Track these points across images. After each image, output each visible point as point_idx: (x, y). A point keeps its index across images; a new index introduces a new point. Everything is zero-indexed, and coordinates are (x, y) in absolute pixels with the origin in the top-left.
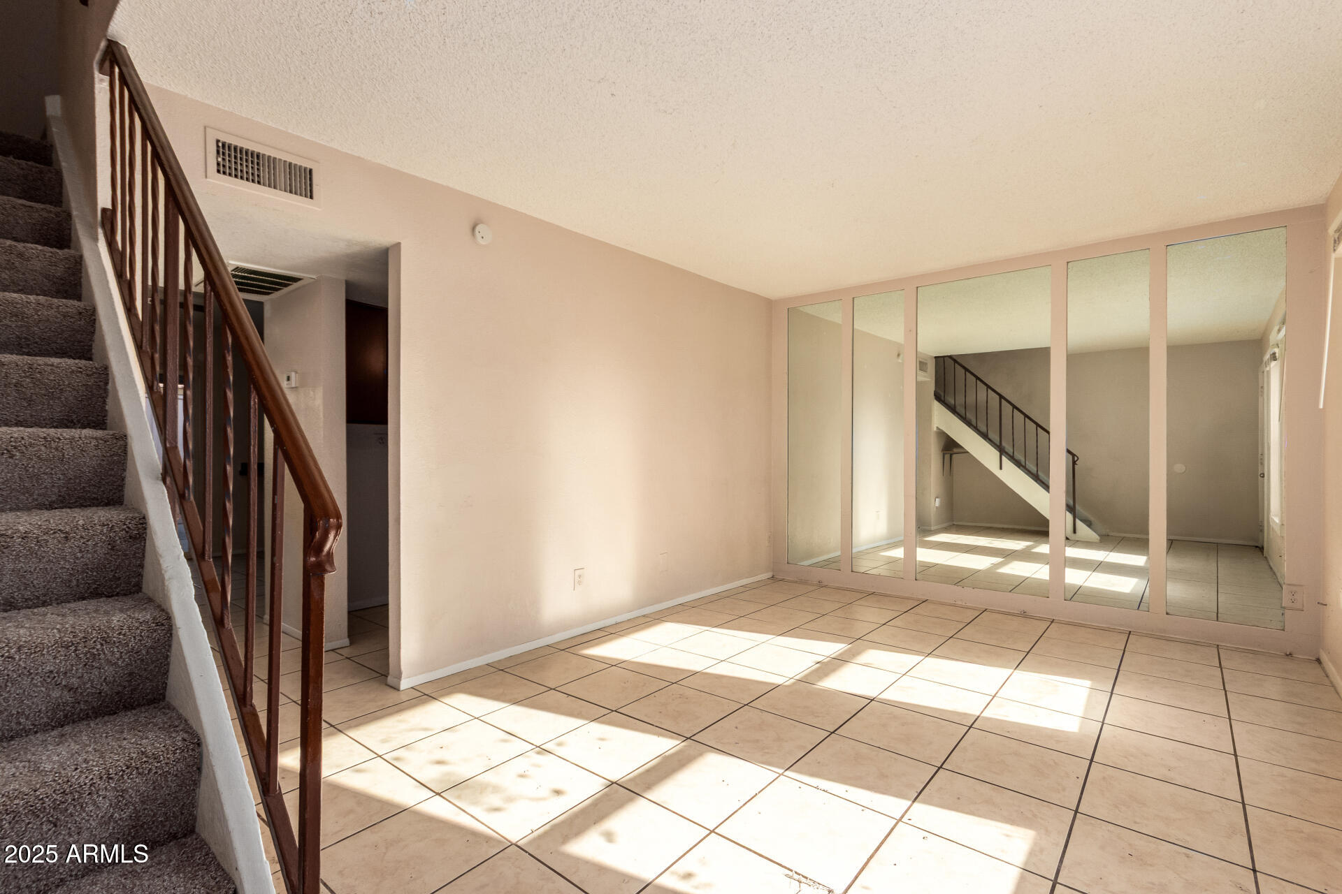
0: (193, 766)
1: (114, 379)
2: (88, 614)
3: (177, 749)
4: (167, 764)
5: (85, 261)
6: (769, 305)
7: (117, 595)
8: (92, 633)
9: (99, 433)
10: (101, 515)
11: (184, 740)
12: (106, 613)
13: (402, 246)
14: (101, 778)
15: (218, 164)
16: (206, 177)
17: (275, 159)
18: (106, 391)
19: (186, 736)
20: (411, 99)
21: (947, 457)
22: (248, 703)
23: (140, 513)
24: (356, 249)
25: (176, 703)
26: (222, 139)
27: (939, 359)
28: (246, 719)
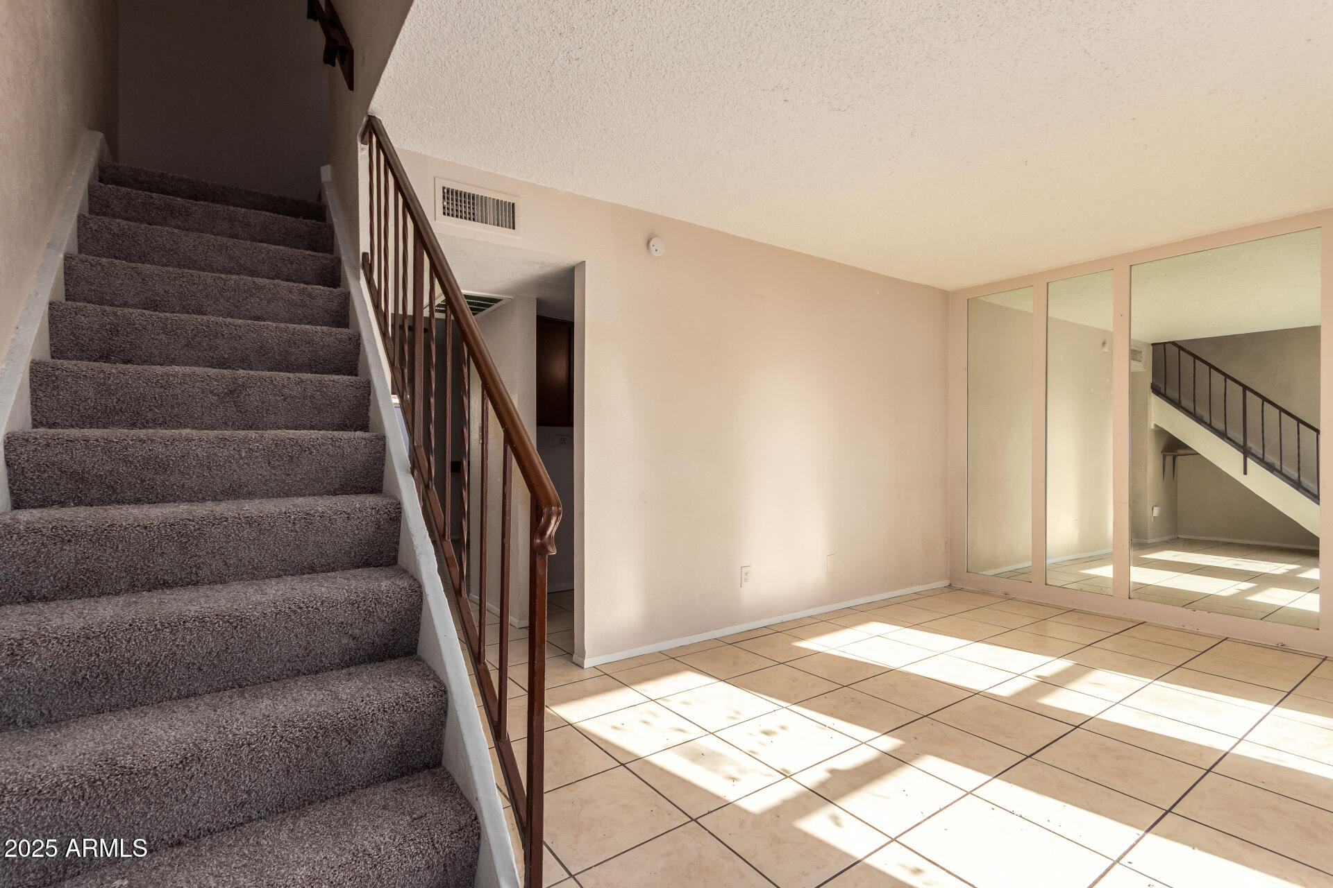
0: (441, 709)
1: (375, 391)
2: (364, 579)
3: (430, 694)
4: (423, 705)
5: (352, 297)
6: (946, 297)
7: (381, 565)
8: (368, 595)
9: (366, 435)
10: (371, 500)
11: (435, 687)
12: (376, 579)
13: (586, 263)
14: (379, 710)
15: (444, 208)
16: (435, 219)
17: (486, 197)
18: (369, 400)
19: (436, 684)
20: (598, 131)
21: (1169, 459)
22: (482, 661)
23: (397, 499)
24: (547, 270)
25: (425, 656)
26: (447, 186)
27: (1156, 347)
28: (481, 674)
